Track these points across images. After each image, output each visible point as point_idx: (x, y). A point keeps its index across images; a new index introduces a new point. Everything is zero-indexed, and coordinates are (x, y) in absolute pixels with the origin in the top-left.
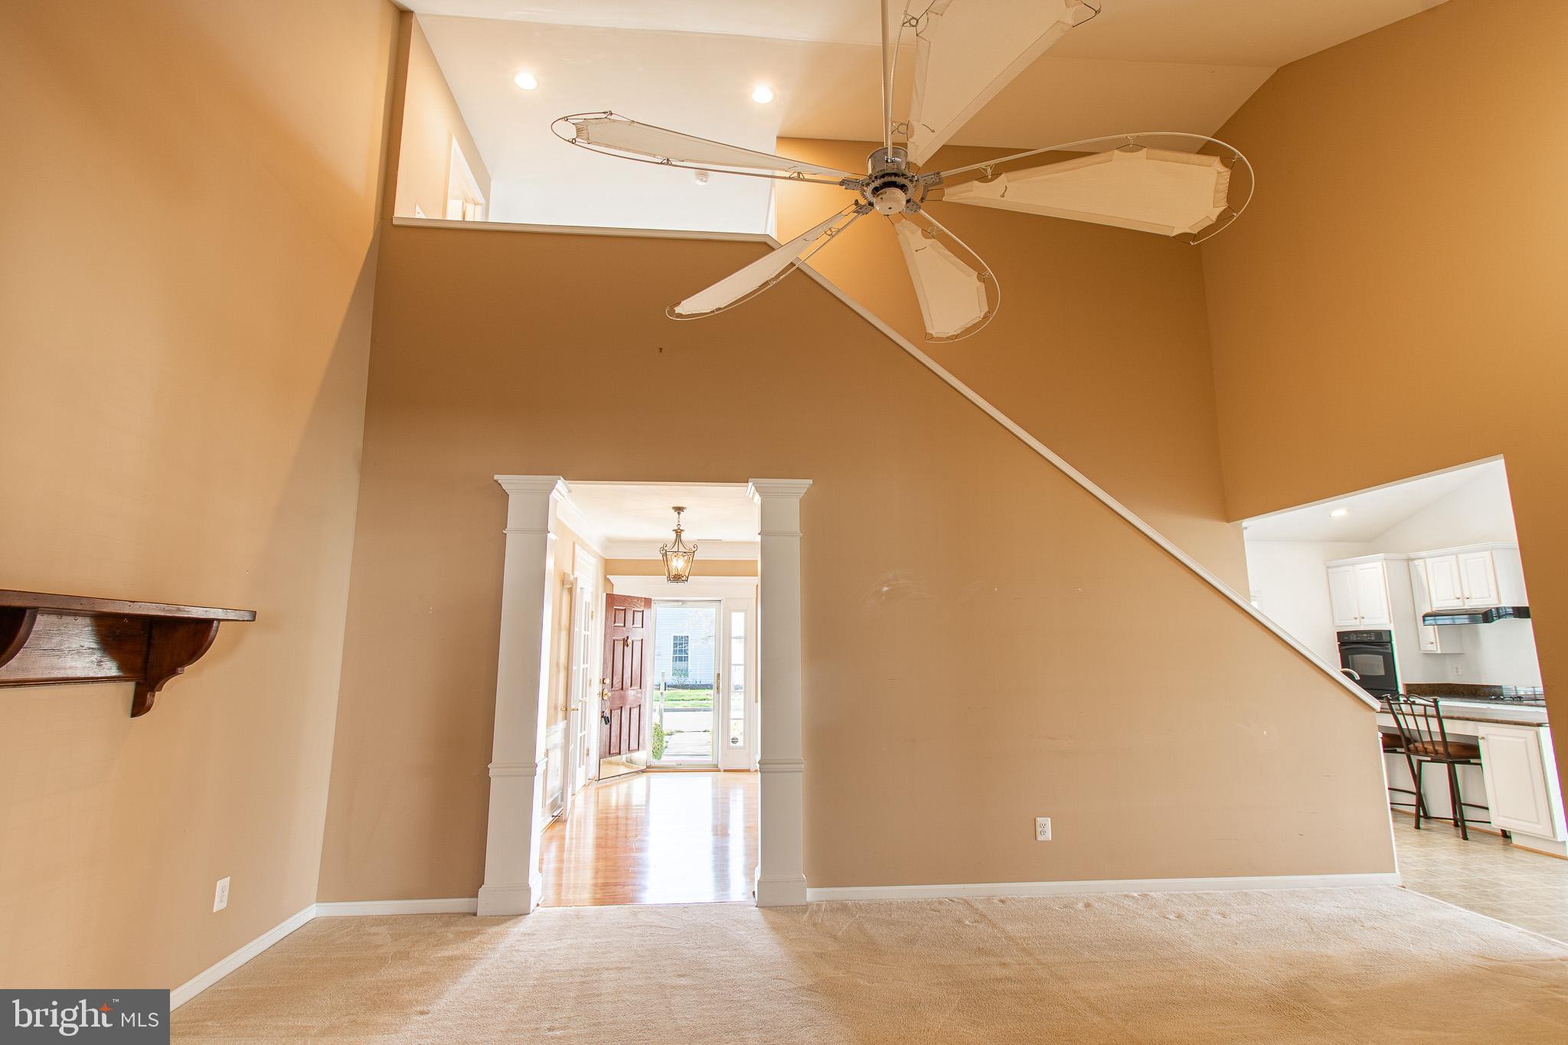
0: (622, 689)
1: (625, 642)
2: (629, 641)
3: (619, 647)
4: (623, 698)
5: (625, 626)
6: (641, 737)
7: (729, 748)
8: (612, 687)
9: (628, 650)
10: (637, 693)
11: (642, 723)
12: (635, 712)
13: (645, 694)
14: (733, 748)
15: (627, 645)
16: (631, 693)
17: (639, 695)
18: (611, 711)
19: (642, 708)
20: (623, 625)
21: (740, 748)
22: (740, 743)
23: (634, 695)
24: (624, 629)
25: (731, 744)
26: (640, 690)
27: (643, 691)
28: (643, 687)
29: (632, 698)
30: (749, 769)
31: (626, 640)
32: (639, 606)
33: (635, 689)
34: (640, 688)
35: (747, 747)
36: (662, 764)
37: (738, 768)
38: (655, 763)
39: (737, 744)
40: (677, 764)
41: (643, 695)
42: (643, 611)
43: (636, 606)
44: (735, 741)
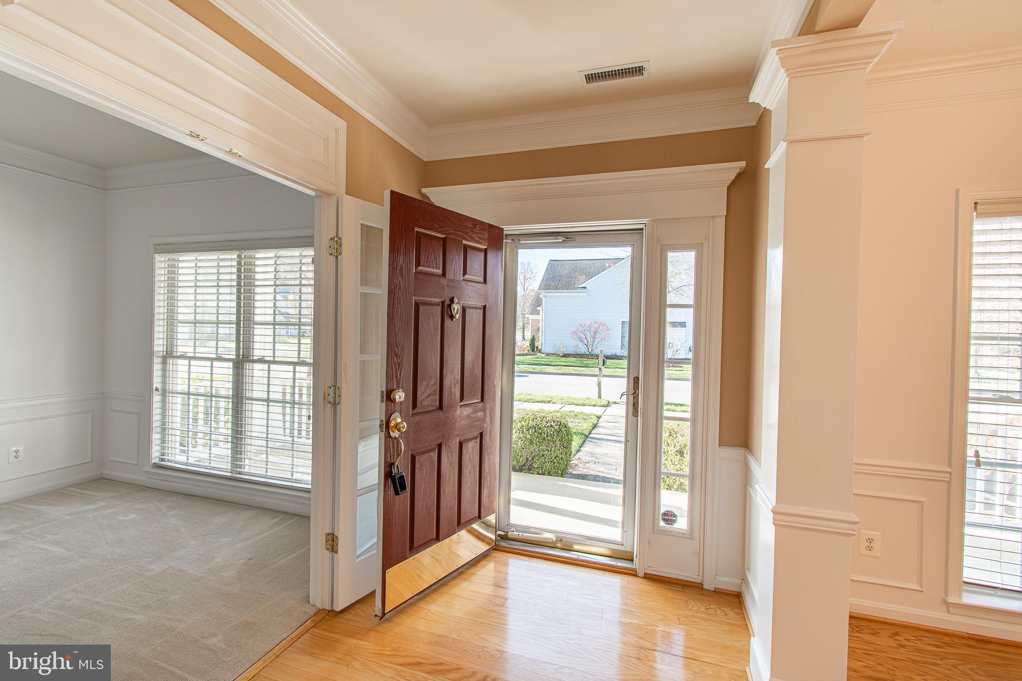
0: (441, 407)
1: (446, 310)
2: (456, 308)
3: (430, 321)
4: (444, 428)
5: (444, 274)
6: (485, 492)
7: (655, 530)
8: (414, 406)
9: (453, 327)
10: (476, 411)
11: (486, 465)
12: (471, 448)
13: (492, 411)
14: (664, 532)
15: (452, 317)
16: (462, 413)
17: (480, 414)
18: (413, 458)
19: (486, 439)
20: (440, 271)
21: (679, 535)
22: (682, 524)
23: (468, 416)
24: (444, 281)
25: (662, 523)
26: (480, 405)
27: (488, 406)
28: (486, 397)
29: (462, 422)
30: (701, 584)
31: (450, 306)
32: (476, 238)
33: (473, 403)
34: (482, 400)
35: (696, 535)
36: (526, 536)
37: (675, 577)
38: (515, 533)
39: (676, 526)
40: (554, 539)
41: (488, 413)
42: (486, 251)
43: (471, 237)
44: (669, 517)
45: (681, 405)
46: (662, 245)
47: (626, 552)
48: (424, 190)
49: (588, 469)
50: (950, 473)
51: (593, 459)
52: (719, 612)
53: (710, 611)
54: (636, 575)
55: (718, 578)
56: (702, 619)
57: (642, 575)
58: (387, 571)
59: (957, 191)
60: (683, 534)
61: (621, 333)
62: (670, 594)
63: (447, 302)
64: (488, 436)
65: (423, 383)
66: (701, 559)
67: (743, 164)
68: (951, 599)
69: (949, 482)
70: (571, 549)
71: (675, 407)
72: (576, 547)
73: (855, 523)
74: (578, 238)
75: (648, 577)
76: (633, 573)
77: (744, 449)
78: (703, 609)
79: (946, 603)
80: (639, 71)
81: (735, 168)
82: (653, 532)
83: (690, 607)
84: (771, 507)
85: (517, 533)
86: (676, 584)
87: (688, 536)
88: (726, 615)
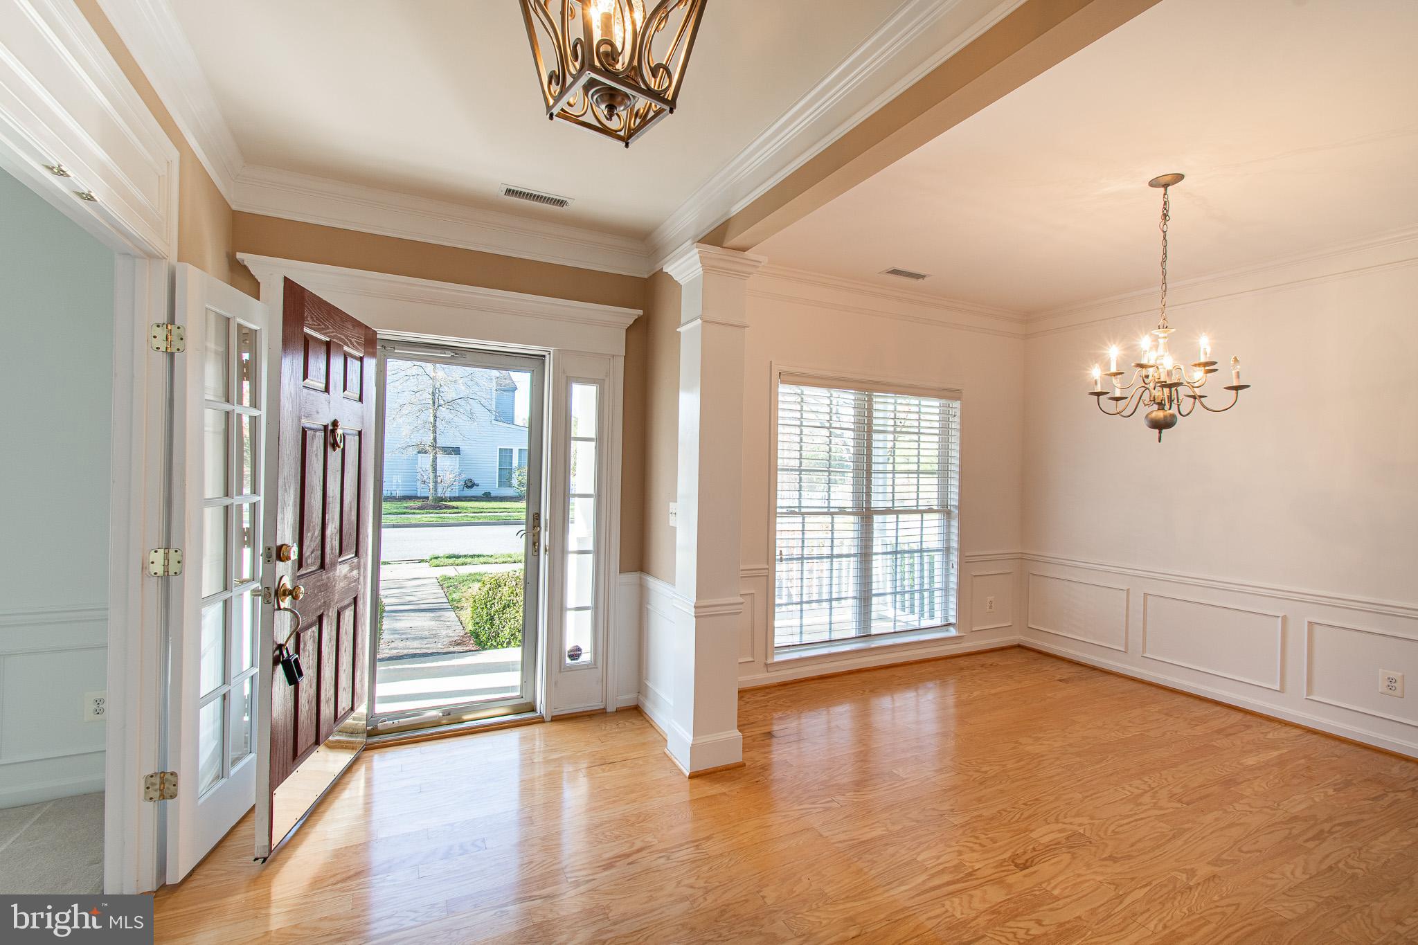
0: (323, 565)
1: (329, 436)
2: (337, 434)
4: (325, 593)
7: (562, 668)
8: (300, 566)
9: (334, 458)
10: (352, 569)
11: (359, 639)
12: (348, 615)
14: (571, 669)
16: (340, 573)
17: (355, 573)
18: (298, 637)
19: (360, 603)
20: (323, 386)
21: (586, 667)
22: (586, 657)
23: (345, 576)
25: (568, 661)
26: (356, 560)
27: (362, 561)
28: (361, 551)
29: (341, 584)
30: (605, 709)
31: (333, 431)
32: (355, 344)
33: (348, 559)
34: (357, 554)
35: (600, 664)
36: (404, 722)
37: (581, 710)
38: (387, 722)
39: (580, 660)
40: (441, 714)
41: (362, 570)
42: (361, 359)
43: (352, 343)
44: (575, 654)
45: (479, 556)
46: (567, 377)
47: (526, 704)
48: (240, 256)
49: (396, 648)
50: (768, 569)
51: (396, 636)
52: (627, 724)
53: (620, 726)
54: (543, 722)
55: (620, 698)
56: (617, 733)
57: (549, 719)
58: (274, 792)
59: (771, 362)
60: (588, 665)
61: (498, 465)
62: (582, 725)
63: (330, 428)
64: (362, 601)
65: (309, 534)
66: (604, 685)
67: (641, 312)
68: (769, 661)
69: (767, 576)
70: (460, 721)
71: (471, 559)
72: (465, 717)
73: (742, 603)
74: (469, 356)
75: (556, 719)
76: (540, 721)
77: (639, 572)
78: (614, 726)
79: (766, 665)
80: (561, 203)
81: (635, 315)
82: (560, 671)
83: (603, 728)
84: (693, 605)
85: (391, 722)
86: (583, 716)
87: (593, 665)
88: (634, 724)
